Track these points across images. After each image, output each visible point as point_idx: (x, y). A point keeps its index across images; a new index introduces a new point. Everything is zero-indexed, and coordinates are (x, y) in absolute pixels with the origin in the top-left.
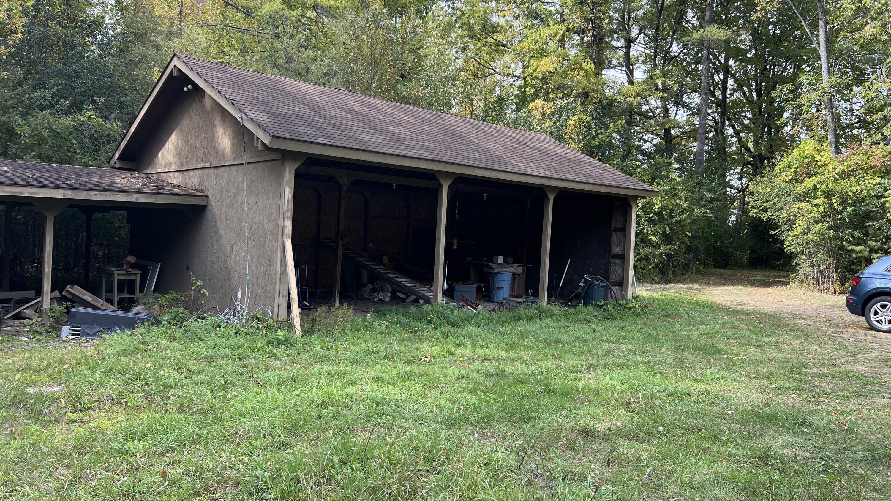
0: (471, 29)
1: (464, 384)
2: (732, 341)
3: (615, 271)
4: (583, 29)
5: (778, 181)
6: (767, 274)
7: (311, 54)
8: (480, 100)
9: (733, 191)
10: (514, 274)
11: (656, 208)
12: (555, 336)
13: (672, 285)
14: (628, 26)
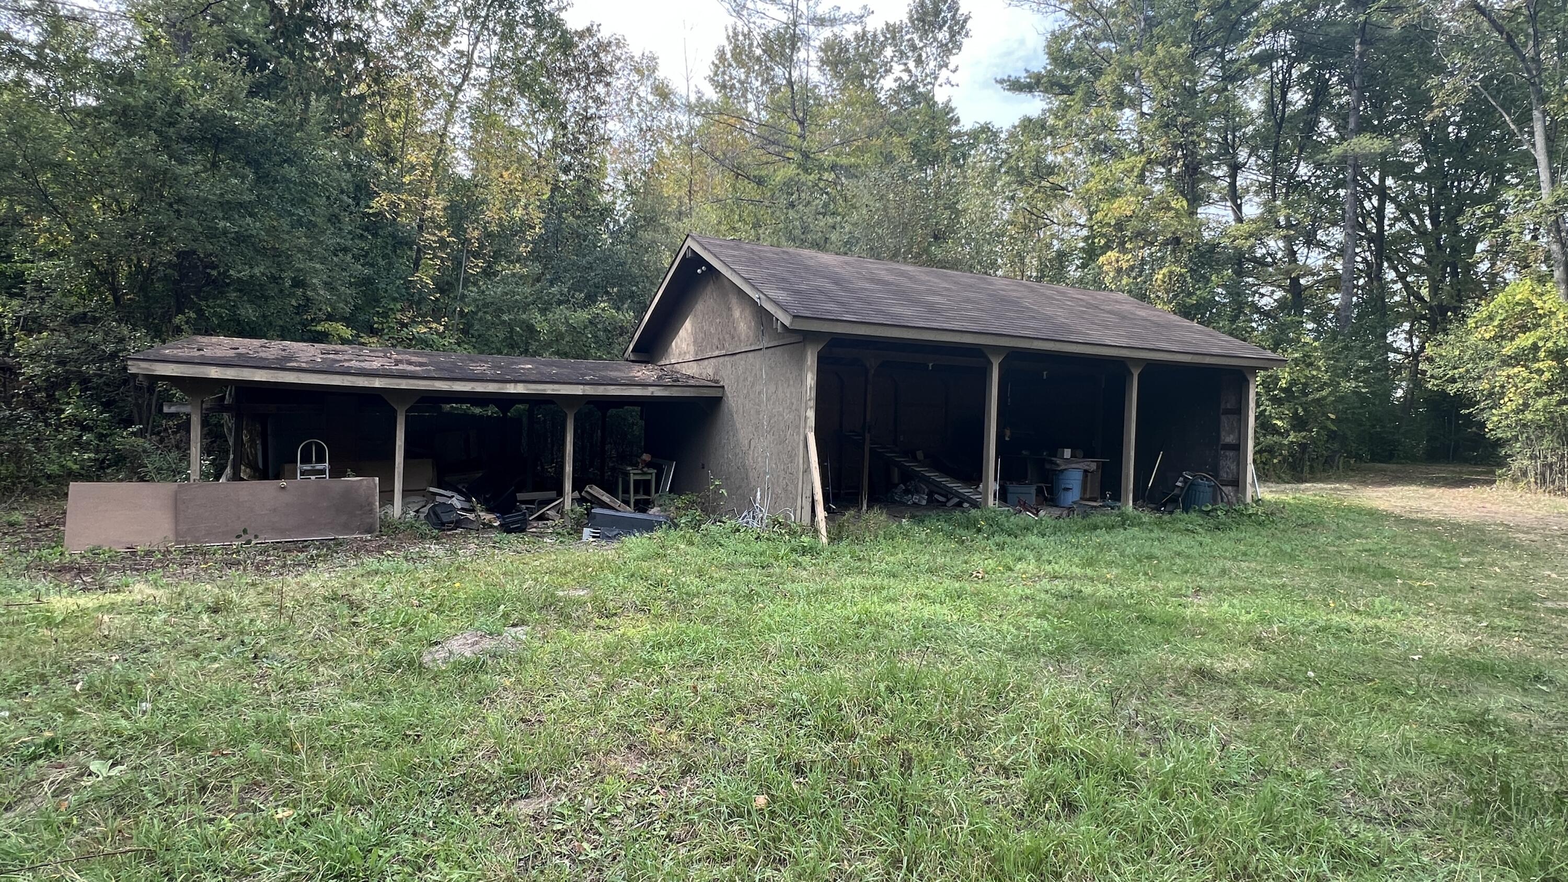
0: (1020, 173)
1: (1030, 605)
2: (1409, 561)
3: (1227, 467)
4: (1170, 159)
5: (1472, 339)
6: (1458, 469)
7: (830, 220)
8: (1033, 257)
9: (1399, 357)
10: (1086, 471)
11: (1283, 383)
12: (1147, 550)
13: (1308, 485)
14: (1233, 147)
